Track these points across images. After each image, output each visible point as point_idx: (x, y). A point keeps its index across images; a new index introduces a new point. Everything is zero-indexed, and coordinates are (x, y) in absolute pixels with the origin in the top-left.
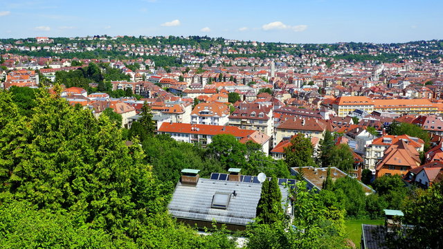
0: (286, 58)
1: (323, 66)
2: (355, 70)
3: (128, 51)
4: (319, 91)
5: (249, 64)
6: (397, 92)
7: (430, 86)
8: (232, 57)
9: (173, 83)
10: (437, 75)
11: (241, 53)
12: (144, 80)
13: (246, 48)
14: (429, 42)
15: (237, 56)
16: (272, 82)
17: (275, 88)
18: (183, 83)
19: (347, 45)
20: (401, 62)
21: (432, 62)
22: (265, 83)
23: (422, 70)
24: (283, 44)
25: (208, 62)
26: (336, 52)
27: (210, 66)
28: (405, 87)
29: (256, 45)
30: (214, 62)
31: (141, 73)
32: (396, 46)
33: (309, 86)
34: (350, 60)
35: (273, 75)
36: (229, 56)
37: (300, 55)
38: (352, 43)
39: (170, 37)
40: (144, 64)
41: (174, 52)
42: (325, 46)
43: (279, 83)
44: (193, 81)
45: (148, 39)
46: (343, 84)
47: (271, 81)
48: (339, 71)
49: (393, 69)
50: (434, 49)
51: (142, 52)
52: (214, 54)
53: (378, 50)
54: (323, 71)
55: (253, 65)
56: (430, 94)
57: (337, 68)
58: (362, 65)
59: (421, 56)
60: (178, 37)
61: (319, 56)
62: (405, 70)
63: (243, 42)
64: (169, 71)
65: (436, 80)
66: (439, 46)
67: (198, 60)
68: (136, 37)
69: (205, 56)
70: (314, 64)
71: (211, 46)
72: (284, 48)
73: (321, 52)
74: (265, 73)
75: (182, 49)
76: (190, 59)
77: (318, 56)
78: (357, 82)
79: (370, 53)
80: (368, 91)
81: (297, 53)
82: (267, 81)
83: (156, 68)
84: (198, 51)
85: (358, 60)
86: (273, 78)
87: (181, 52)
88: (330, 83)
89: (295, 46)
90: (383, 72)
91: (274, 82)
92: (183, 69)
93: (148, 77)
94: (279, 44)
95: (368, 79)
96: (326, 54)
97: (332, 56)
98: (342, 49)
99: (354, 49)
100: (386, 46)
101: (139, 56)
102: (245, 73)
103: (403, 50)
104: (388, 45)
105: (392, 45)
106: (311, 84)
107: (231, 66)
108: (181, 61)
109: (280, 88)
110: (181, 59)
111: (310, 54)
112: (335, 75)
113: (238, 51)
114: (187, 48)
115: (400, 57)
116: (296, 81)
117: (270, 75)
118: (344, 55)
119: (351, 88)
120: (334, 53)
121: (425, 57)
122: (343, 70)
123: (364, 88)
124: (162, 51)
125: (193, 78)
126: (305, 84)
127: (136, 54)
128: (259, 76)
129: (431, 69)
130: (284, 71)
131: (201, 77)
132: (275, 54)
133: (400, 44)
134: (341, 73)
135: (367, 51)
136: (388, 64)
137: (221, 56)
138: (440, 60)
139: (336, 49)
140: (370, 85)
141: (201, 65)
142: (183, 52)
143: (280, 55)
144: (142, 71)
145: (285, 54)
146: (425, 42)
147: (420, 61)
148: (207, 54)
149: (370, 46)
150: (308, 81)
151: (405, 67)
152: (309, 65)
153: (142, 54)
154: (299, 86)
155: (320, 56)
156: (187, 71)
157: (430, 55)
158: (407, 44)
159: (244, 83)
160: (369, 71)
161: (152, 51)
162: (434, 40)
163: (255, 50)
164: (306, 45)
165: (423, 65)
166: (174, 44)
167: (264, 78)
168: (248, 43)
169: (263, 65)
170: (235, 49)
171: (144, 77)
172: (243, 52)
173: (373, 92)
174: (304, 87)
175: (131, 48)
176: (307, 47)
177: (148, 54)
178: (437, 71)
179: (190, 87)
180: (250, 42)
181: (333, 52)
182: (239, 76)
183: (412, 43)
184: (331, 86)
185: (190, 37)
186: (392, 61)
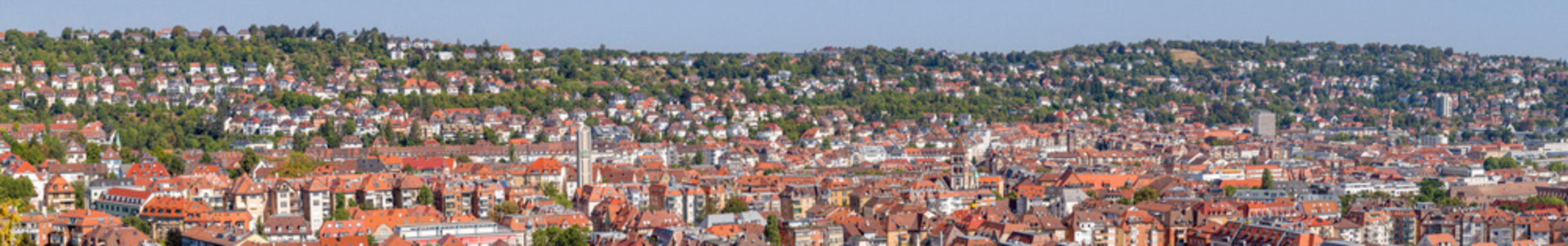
0: (630, 107)
1: (774, 135)
2: (890, 150)
3: (19, 90)
4: (767, 233)
5: (489, 136)
6: (1045, 230)
7: (1150, 204)
8: (420, 107)
9: (195, 218)
10: (1168, 165)
11: (453, 91)
12: (80, 205)
13: (471, 69)
14: (1134, 47)
15: (439, 102)
16: (584, 202)
17: (600, 227)
18: (234, 217)
19: (854, 56)
20: (1050, 119)
21: (1148, 119)
22: (559, 209)
23: (1118, 148)
24: (618, 54)
25: (324, 130)
26: (817, 83)
27: (334, 144)
28: (1069, 207)
29: (510, 57)
30: (348, 130)
31: (69, 178)
32: (1029, 60)
33: (730, 217)
34: (871, 115)
35: (586, 177)
36: (410, 104)
37: (685, 98)
38: (871, 51)
39: (176, 32)
40: (81, 140)
41: (193, 90)
42: (777, 61)
43: (613, 209)
44: (270, 207)
45: (95, 39)
46: (854, 203)
47: (580, 202)
48: (834, 156)
49: (1022, 144)
50: (1151, 74)
51: (70, 93)
52: (348, 95)
53: (967, 76)
54: (777, 158)
55: (505, 136)
56: (1155, 234)
57: (826, 145)
58: (914, 132)
59: (1112, 95)
60: (206, 33)
61: (754, 101)
62: (1064, 149)
63: (459, 49)
64: (175, 168)
65: (1167, 181)
66: (1167, 60)
67: (288, 123)
68: (50, 35)
69: (316, 104)
70: (741, 130)
71: (337, 64)
72: (621, 71)
73: (762, 82)
74: (554, 170)
75: (224, 77)
76: (252, 120)
77: (751, 101)
78: (906, 196)
79: (939, 88)
80: (946, 228)
81: (670, 89)
82: (562, 200)
83: (125, 158)
84: (287, 86)
85: (898, 113)
86: (588, 189)
87: (218, 89)
88: (807, 203)
89: (664, 62)
90: (990, 155)
91: (592, 206)
92: (231, 158)
93: (96, 193)
94: (601, 53)
95: (940, 184)
96: (782, 91)
97: (803, 100)
98: (840, 72)
99: (882, 73)
100: (991, 62)
101: (58, 110)
102: (476, 169)
103: (1049, 74)
104: (1000, 57)
105: (1015, 58)
106: (735, 206)
107: (418, 142)
108: (220, 124)
109: (615, 227)
110: (221, 117)
111: (721, 91)
112: (821, 169)
113: (443, 85)
114: (241, 75)
115: (1046, 102)
116: (679, 200)
117: (574, 174)
118: (847, 94)
119: (883, 220)
120: (808, 87)
121: (1125, 99)
122: (846, 152)
123: (929, 215)
124: (148, 89)
125: (272, 193)
126: (710, 209)
127: (51, 101)
128: (533, 180)
129: (1148, 144)
130: (626, 159)
131: (305, 193)
132: (588, 94)
133: (1041, 54)
134: (843, 162)
135: (927, 82)
136: (1003, 127)
137: (375, 105)
138: (1175, 110)
139: (815, 72)
140: (949, 206)
141: (299, 143)
142: (228, 91)
143: (608, 100)
144: (74, 169)
145: (627, 94)
146: (1121, 49)
147: (1110, 116)
148: (322, 95)
149: (936, 61)
150: (722, 197)
151: (1063, 139)
152: (721, 134)
153: (70, 101)
154: (691, 219)
155: (760, 101)
156: (246, 167)
157: (1139, 94)
158: (1065, 53)
159: (475, 211)
160: (941, 152)
161: (109, 88)
162: (1148, 43)
163: (507, 80)
164: (704, 55)
165: (1120, 131)
166: (191, 60)
167: (550, 190)
168: (479, 50)
169: (540, 138)
170: (431, 77)
171: (80, 193)
172: (462, 88)
173: (964, 229)
174: (713, 219)
175: (31, 77)
176: (706, 65)
177: (93, 100)
178: (1169, 150)
179: (260, 230)
180: (485, 47)
181: (806, 86)
182: (454, 182)
183: (1080, 52)
184: (810, 214)
185: (252, 30)
186: (1019, 118)
